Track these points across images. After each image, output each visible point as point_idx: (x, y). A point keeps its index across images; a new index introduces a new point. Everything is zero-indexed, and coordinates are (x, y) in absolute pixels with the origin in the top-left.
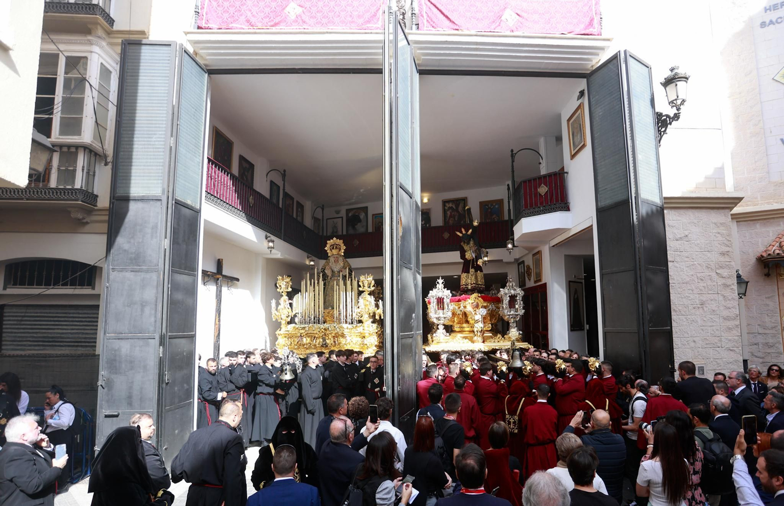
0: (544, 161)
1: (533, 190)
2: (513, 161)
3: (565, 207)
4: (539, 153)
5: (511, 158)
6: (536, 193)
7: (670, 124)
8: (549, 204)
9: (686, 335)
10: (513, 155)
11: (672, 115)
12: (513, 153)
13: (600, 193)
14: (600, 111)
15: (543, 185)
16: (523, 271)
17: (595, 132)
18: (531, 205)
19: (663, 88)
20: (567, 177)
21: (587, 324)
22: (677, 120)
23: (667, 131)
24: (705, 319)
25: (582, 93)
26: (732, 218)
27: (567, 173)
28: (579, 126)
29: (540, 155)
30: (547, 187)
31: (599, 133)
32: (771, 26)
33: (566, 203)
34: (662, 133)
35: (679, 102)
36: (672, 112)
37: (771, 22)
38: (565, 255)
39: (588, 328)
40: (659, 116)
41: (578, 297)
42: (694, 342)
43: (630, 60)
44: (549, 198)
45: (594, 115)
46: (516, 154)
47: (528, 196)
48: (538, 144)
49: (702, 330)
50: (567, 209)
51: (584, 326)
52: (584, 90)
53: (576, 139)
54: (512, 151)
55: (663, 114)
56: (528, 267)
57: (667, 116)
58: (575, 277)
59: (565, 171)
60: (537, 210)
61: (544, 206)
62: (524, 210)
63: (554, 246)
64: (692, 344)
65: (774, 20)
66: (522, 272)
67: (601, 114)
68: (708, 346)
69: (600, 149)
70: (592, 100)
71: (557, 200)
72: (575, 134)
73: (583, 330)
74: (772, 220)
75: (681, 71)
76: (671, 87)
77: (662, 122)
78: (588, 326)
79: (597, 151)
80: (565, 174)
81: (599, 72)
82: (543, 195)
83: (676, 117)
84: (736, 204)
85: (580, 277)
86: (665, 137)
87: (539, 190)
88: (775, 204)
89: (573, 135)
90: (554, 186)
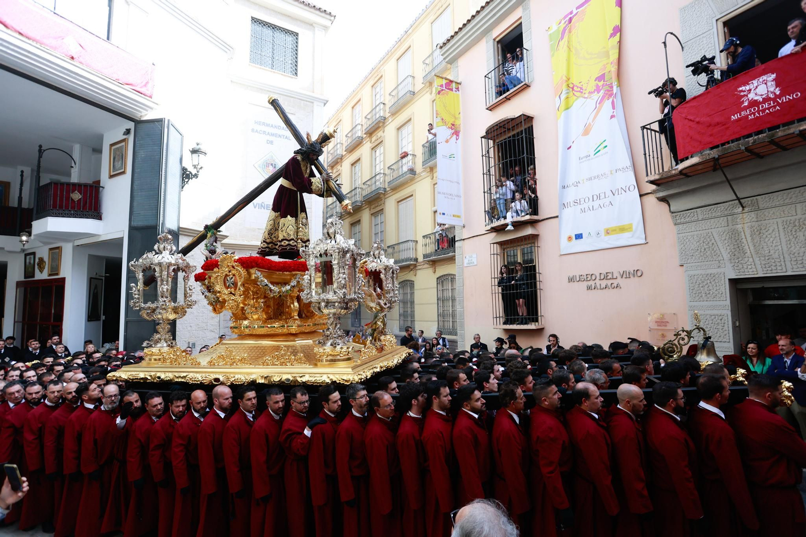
0: (77, 167)
1: (65, 194)
2: (40, 157)
3: (97, 216)
4: (72, 157)
5: (38, 153)
6: (68, 197)
7: (192, 178)
8: (81, 210)
9: (186, 322)
10: (41, 151)
11: (193, 174)
12: (42, 149)
13: (134, 215)
14: (143, 153)
15: (76, 192)
16: (32, 262)
17: (136, 168)
18: (61, 207)
19: (190, 153)
20: (102, 190)
21: (103, 315)
22: (196, 178)
23: (189, 182)
24: (199, 312)
25: (128, 132)
26: (221, 246)
27: (103, 187)
28: (121, 154)
29: (73, 159)
30: (81, 194)
31: (139, 170)
32: (257, 133)
33: (99, 213)
34: (185, 183)
35: (199, 167)
36: (194, 172)
37: (257, 131)
38: (89, 255)
39: (104, 318)
40: (184, 170)
41: (97, 291)
42: (191, 326)
43: (171, 127)
44: (82, 205)
45: (137, 154)
46: (44, 151)
47: (58, 198)
48: (71, 148)
49: (196, 318)
50: (99, 217)
51: (100, 317)
52: (130, 129)
53: (116, 163)
54: (40, 146)
55: (188, 170)
56: (41, 260)
57: (190, 173)
58: (96, 274)
59: (101, 185)
60: (67, 212)
61: (76, 211)
62: (51, 210)
63: (78, 245)
64: (189, 328)
65: (258, 131)
66: (30, 263)
67: (143, 156)
68: (199, 329)
69: (139, 182)
70: (137, 142)
71: (90, 209)
72: (116, 159)
73: (100, 320)
74: (243, 251)
75: (203, 148)
76: (195, 155)
77: (186, 176)
78: (104, 317)
79: (136, 183)
80: (101, 189)
81: (146, 124)
82: (76, 200)
83: (196, 176)
84: (224, 239)
85: (102, 275)
86: (186, 186)
87: (71, 195)
88: (246, 241)
89: (114, 159)
90: (88, 195)
